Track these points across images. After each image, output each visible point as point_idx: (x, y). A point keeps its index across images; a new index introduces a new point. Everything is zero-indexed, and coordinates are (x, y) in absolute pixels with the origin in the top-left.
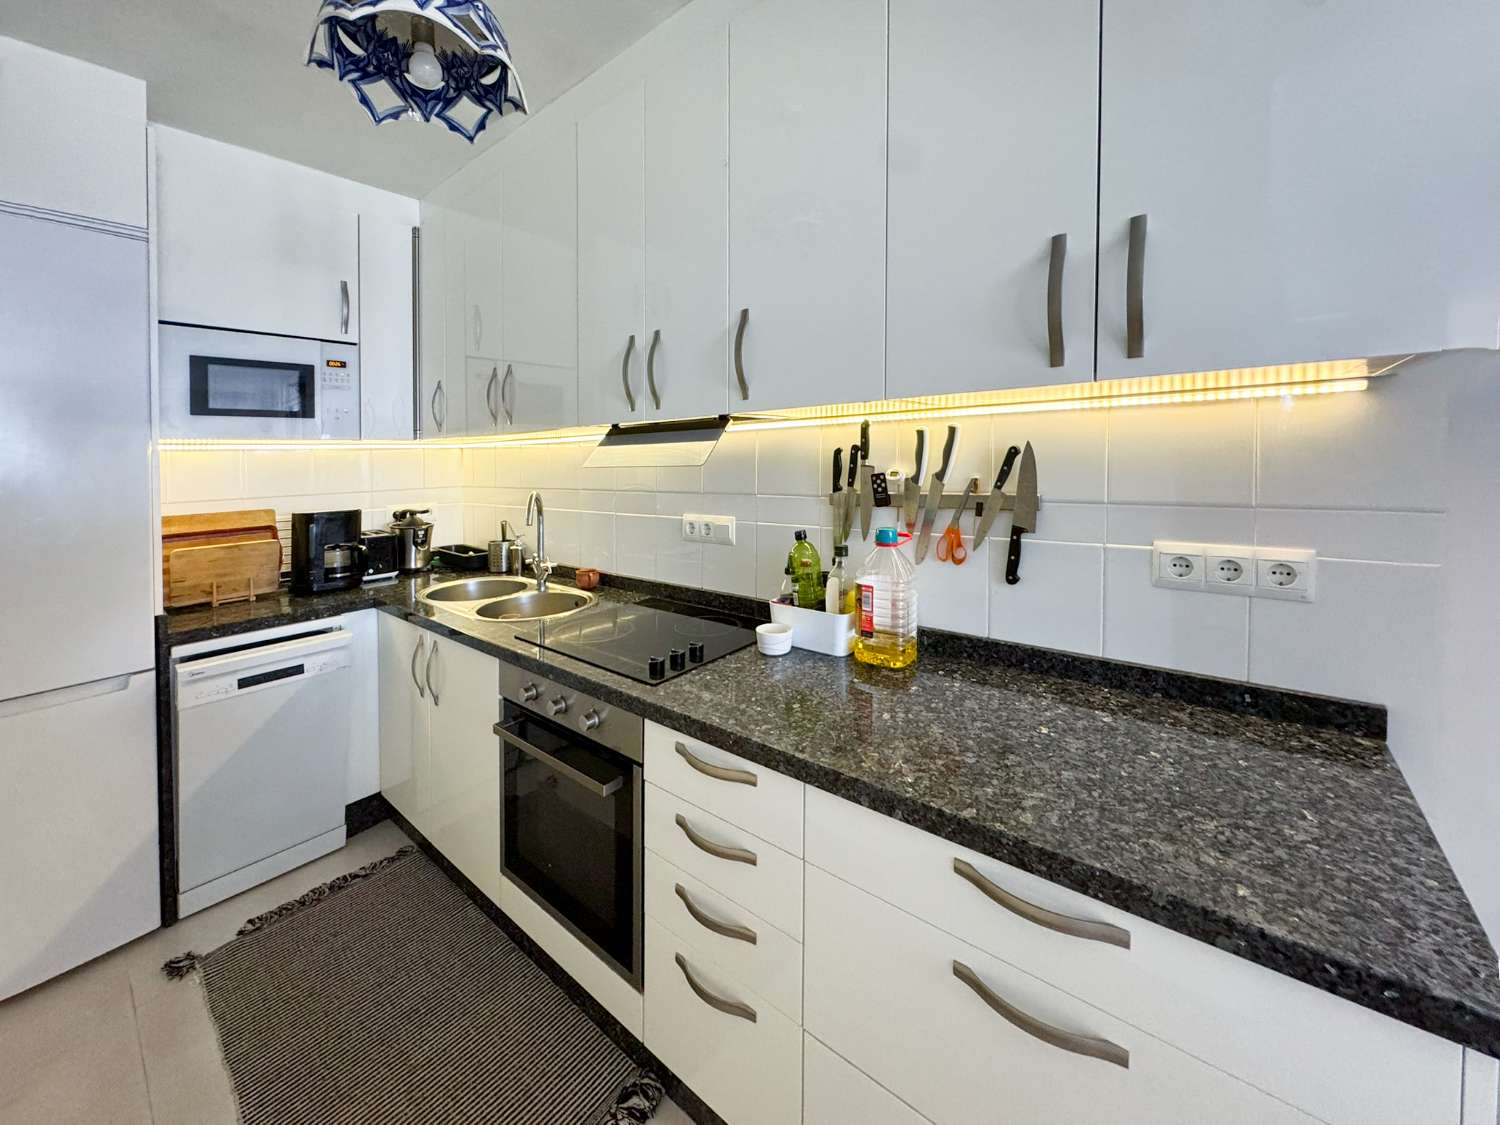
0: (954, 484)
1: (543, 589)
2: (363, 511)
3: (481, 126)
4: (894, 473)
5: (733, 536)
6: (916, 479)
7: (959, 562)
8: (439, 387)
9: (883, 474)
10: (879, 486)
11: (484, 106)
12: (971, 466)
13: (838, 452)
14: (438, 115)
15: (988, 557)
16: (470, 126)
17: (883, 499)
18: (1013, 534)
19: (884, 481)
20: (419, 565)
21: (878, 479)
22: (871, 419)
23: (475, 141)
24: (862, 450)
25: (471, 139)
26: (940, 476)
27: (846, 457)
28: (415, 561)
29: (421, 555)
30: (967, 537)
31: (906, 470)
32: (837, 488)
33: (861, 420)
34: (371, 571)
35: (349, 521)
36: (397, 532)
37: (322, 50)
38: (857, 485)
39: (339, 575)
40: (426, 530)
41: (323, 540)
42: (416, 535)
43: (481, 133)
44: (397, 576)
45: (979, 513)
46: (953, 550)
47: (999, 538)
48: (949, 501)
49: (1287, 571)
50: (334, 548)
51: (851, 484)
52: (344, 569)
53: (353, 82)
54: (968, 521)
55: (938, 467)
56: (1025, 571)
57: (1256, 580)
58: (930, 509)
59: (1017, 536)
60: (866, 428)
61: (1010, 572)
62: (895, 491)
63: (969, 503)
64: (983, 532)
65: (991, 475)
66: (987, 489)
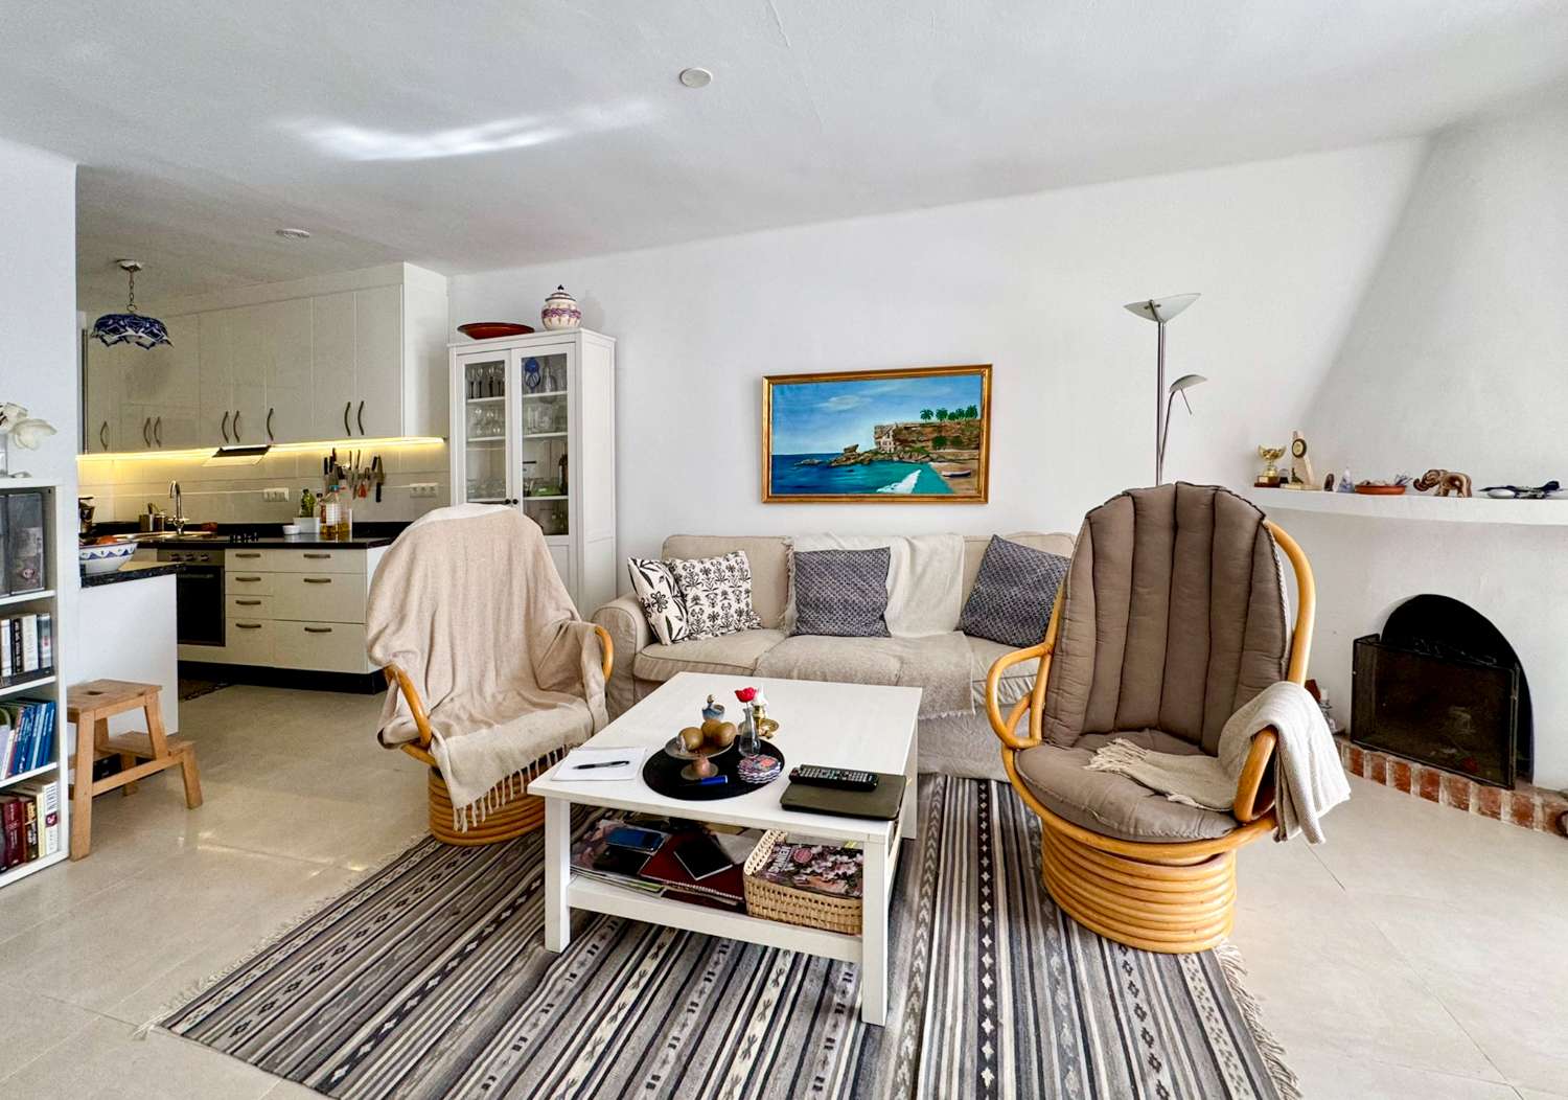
0: (361, 471)
4: (343, 467)
5: (287, 496)
6: (351, 468)
7: (364, 496)
8: (105, 424)
10: (339, 471)
12: (366, 463)
13: (326, 459)
15: (372, 494)
17: (341, 476)
18: (377, 486)
19: (341, 469)
21: (339, 468)
22: (334, 447)
24: (334, 458)
26: (357, 467)
27: (328, 460)
30: (367, 488)
31: (348, 466)
32: (326, 473)
33: (330, 448)
38: (334, 472)
45: (368, 479)
46: (363, 494)
47: (374, 488)
48: (360, 476)
49: (432, 488)
51: (331, 471)
54: (366, 482)
55: (356, 464)
56: (382, 498)
57: (427, 492)
58: (356, 478)
59: (379, 486)
60: (334, 450)
61: (378, 499)
62: (344, 473)
63: (367, 476)
64: (370, 486)
65: (370, 467)
66: (370, 470)
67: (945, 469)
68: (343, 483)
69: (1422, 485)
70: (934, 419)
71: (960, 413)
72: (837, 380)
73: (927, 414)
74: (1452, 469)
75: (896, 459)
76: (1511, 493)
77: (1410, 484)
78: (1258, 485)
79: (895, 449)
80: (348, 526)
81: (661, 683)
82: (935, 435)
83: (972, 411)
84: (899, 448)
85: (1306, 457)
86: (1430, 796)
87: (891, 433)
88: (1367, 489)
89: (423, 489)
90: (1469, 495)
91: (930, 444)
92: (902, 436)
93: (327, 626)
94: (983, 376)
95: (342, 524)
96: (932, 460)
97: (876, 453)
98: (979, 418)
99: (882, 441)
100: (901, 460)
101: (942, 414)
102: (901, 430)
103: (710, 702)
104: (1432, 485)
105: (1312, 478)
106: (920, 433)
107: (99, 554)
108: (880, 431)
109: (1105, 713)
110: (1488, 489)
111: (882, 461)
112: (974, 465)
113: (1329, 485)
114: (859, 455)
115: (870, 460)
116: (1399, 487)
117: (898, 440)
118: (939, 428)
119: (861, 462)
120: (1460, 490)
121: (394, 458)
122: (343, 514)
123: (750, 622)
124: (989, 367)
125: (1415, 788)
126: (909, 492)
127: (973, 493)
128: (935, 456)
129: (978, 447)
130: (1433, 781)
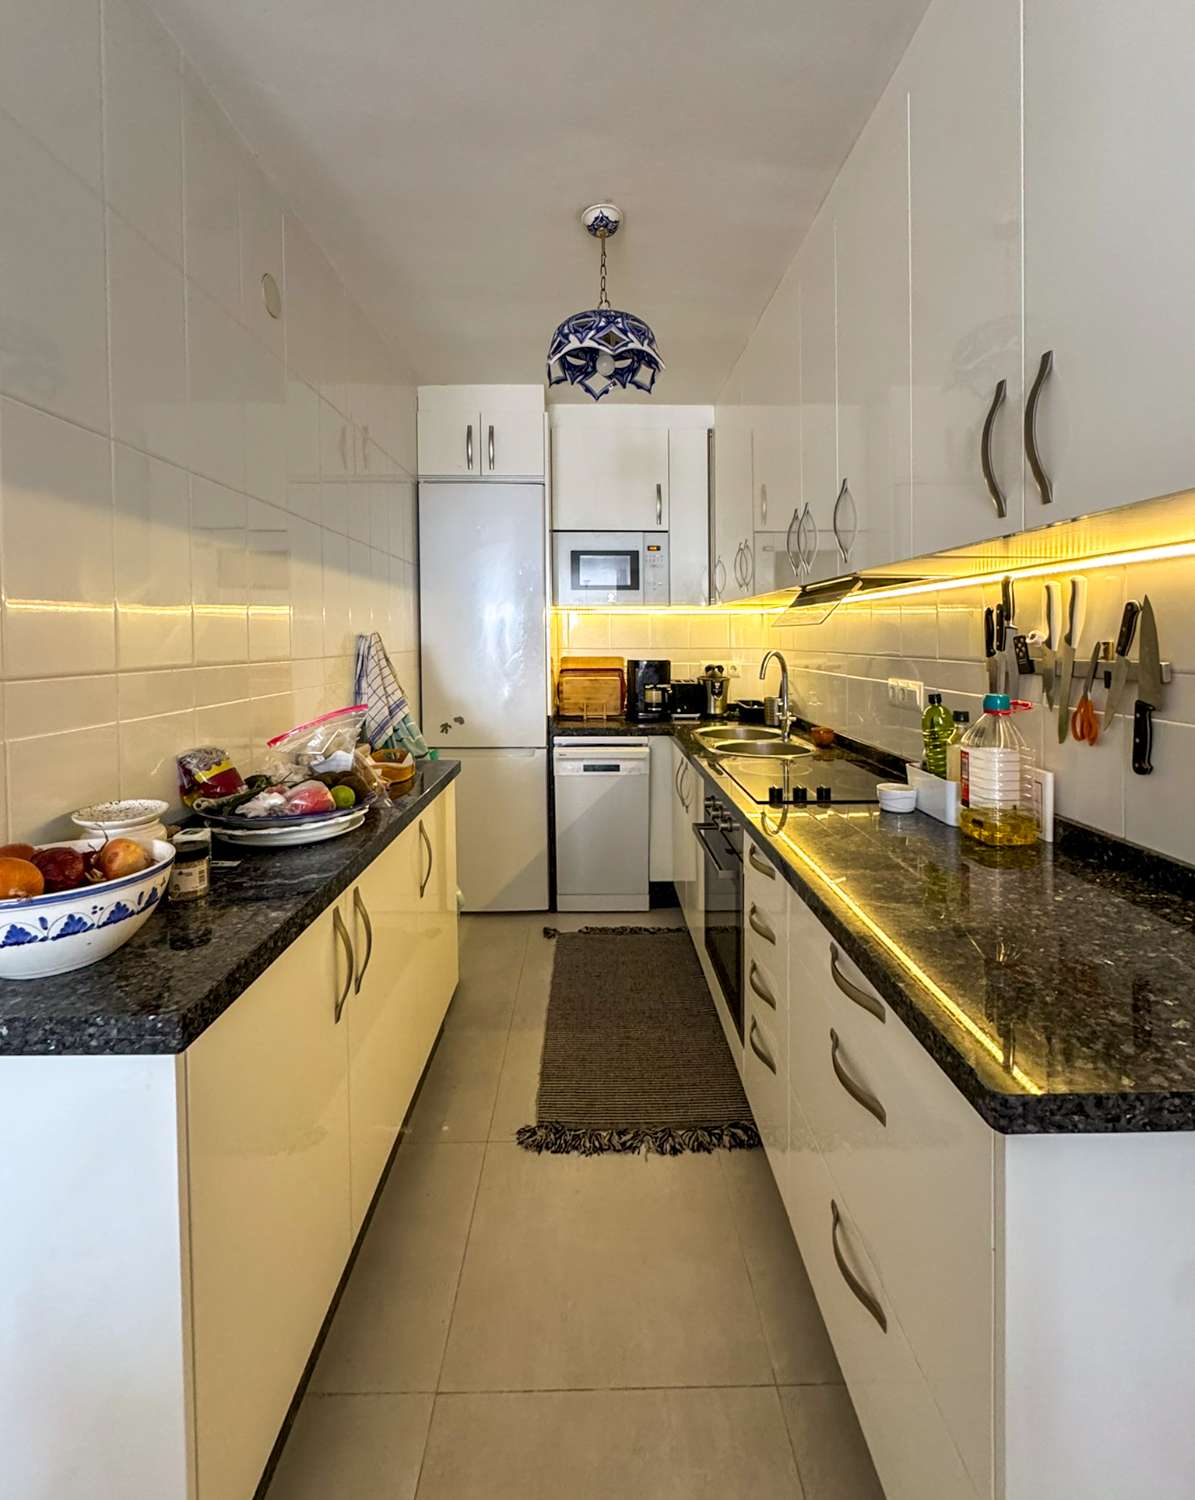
0: (1083, 654)
1: (786, 740)
2: (672, 664)
3: (653, 381)
4: (1033, 636)
5: (921, 702)
6: (1049, 643)
7: (1093, 741)
9: (1025, 638)
10: (1021, 650)
11: (652, 368)
12: (1098, 626)
13: (989, 612)
14: (630, 382)
15: (1120, 737)
16: (646, 382)
17: (1027, 667)
18: (1136, 711)
19: (1025, 645)
20: (718, 711)
21: (1020, 640)
22: (1013, 575)
23: (652, 390)
24: (1006, 610)
25: (649, 391)
26: (1069, 639)
27: (995, 618)
28: (715, 708)
29: (718, 703)
30: (1101, 714)
31: (1042, 634)
32: (990, 654)
33: (1000, 577)
34: (679, 710)
35: (660, 669)
36: (702, 682)
37: (557, 372)
38: (1007, 651)
39: (654, 709)
40: (722, 683)
41: (645, 681)
42: (713, 686)
43: (654, 385)
44: (699, 718)
45: (1108, 685)
46: (1089, 732)
48: (1078, 673)
50: (651, 689)
52: (658, 705)
53: (580, 382)
54: (1098, 692)
55: (1067, 629)
58: (1066, 674)
59: (1144, 714)
60: (1006, 585)
61: (1141, 761)
62: (1032, 657)
63: (1098, 672)
64: (1112, 709)
65: (1113, 640)
66: (1113, 652)
107: (35, 930)
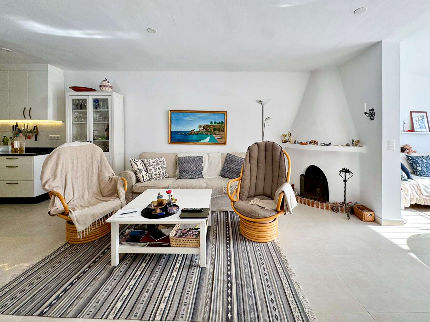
0: (29, 130)
4: (21, 129)
6: (24, 129)
7: (30, 139)
12: (31, 128)
13: (13, 126)
15: (34, 138)
21: (19, 130)
24: (17, 125)
26: (27, 129)
27: (14, 126)
30: (31, 136)
31: (23, 128)
32: (13, 131)
33: (16, 122)
38: (16, 130)
47: (34, 136)
48: (28, 132)
49: (58, 137)
51: (15, 130)
54: (31, 134)
55: (27, 128)
56: (37, 140)
57: (56, 138)
58: (26, 132)
59: (36, 136)
61: (36, 140)
62: (21, 131)
63: (31, 132)
64: (32, 135)
65: (33, 129)
66: (33, 131)
67: (216, 136)
68: (21, 134)
69: (310, 143)
70: (213, 124)
71: (220, 123)
72: (189, 112)
73: (212, 123)
74: (315, 140)
75: (204, 133)
76: (324, 145)
77: (308, 143)
78: (283, 142)
79: (204, 131)
80: (23, 149)
81: (141, 193)
82: (214, 128)
83: (222, 122)
84: (205, 131)
85: (291, 136)
86: (313, 206)
87: (203, 127)
88: (301, 143)
89: (54, 137)
90: (318, 145)
91: (213, 130)
92: (206, 128)
93: (17, 182)
94: (225, 114)
95: (21, 148)
96: (213, 134)
97: (199, 132)
98: (224, 124)
99: (200, 129)
100: (205, 134)
101: (215, 123)
102: (205, 126)
103: (159, 194)
104: (312, 143)
105: (292, 141)
106: (210, 127)
108: (200, 126)
109: (252, 193)
110: (320, 144)
111: (201, 134)
112: (223, 136)
113: (295, 143)
114: (195, 132)
115: (197, 133)
116: (307, 143)
117: (205, 129)
118: (214, 126)
119: (195, 134)
120: (316, 144)
121: (43, 127)
122: (21, 145)
123: (166, 176)
124: (226, 112)
125: (310, 205)
126: (207, 142)
127: (223, 142)
128: (214, 133)
129: (224, 131)
130: (313, 203)
